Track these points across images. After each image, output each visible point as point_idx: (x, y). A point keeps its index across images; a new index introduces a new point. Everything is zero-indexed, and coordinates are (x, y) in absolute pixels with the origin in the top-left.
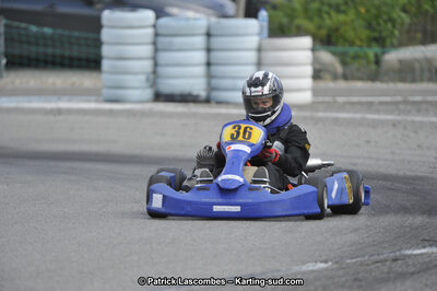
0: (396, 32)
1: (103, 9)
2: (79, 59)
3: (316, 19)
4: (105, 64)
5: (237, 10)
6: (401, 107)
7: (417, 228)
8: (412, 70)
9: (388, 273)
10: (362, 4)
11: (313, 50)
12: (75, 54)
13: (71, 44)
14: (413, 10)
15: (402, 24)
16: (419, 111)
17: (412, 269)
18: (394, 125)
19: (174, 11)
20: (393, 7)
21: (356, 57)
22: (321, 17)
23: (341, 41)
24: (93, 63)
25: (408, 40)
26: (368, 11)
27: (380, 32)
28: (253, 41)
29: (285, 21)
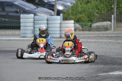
0: (95, 19)
1: (20, 14)
2: (15, 27)
3: (75, 16)
4: (21, 28)
5: (55, 14)
6: (97, 38)
7: (102, 68)
8: (100, 28)
9: (95, 80)
10: (87, 12)
11: (74, 24)
12: (14, 25)
13: (13, 23)
14: (100, 13)
15: (97, 17)
16: (101, 39)
17: (100, 79)
18: (95, 42)
19: (39, 14)
20: (94, 12)
21: (85, 25)
22: (76, 15)
23: (81, 21)
24: (18, 28)
25: (98, 21)
26: (88, 13)
27: (91, 19)
28: (59, 22)
29: (67, 16)
